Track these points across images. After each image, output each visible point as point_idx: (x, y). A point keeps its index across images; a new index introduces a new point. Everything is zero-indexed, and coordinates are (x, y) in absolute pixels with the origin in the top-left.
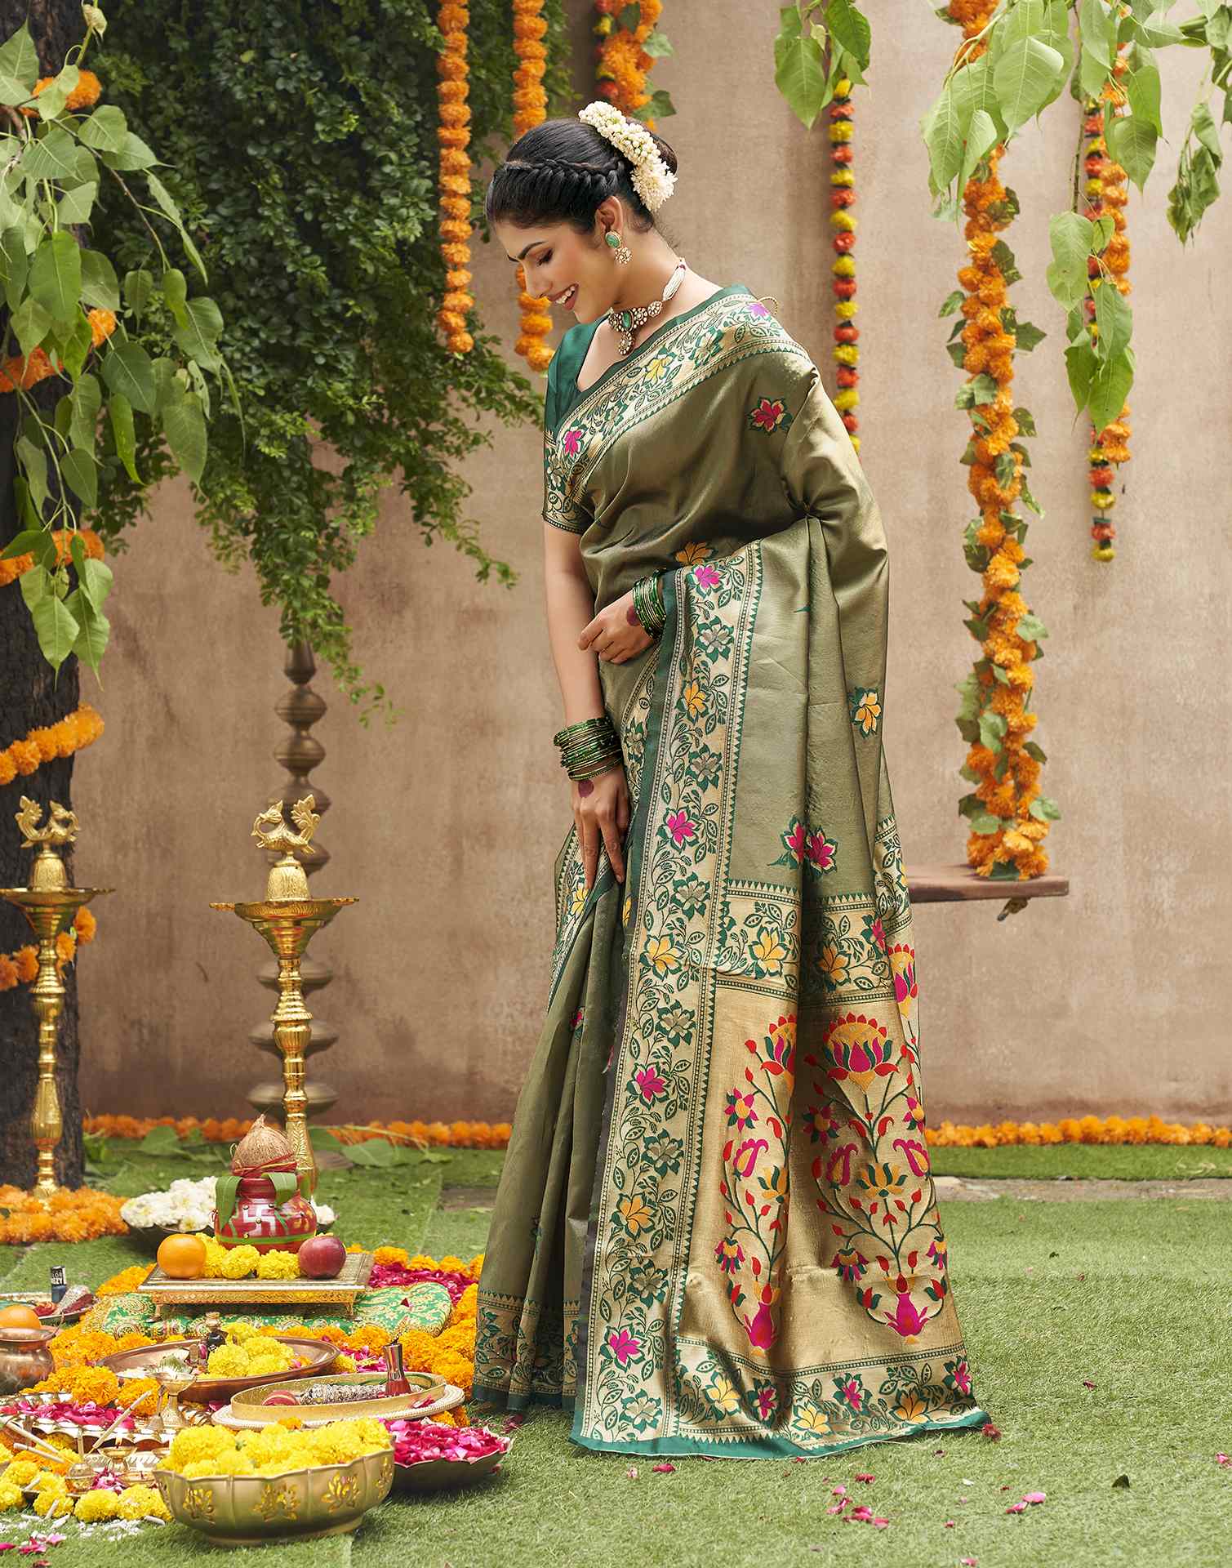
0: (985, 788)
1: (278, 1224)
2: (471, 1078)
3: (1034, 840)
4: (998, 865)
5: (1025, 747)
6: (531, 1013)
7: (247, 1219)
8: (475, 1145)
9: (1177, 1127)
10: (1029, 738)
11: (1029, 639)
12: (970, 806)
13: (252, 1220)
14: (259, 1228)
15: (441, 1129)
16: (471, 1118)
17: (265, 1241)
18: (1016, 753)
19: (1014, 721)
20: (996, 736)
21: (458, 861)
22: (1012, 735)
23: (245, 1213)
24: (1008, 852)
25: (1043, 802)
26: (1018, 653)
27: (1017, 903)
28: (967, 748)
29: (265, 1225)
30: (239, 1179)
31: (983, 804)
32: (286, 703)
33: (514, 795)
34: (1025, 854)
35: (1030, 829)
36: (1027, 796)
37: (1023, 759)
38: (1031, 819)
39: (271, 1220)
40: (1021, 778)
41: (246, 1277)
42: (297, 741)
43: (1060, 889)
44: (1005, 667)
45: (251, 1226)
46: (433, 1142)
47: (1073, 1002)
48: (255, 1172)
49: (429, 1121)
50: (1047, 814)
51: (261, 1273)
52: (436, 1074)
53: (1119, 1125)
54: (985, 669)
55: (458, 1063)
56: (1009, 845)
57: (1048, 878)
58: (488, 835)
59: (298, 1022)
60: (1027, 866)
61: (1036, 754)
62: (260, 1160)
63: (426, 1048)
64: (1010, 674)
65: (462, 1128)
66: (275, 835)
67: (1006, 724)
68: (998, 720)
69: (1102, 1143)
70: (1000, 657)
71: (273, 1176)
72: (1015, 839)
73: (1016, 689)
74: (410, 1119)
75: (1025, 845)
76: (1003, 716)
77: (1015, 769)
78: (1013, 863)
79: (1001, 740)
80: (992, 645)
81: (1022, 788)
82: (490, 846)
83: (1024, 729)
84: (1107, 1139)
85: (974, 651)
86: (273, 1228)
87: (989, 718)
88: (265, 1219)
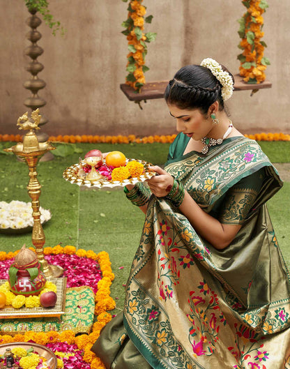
0: (245, 52)
1: (32, 288)
2: (87, 122)
3: (262, 71)
4: (251, 79)
5: (261, 42)
6: (104, 104)
7: (21, 286)
8: (88, 142)
9: (287, 136)
10: (261, 40)
11: (263, 8)
12: (240, 57)
13: (22, 286)
14: (25, 289)
15: (79, 138)
16: (87, 134)
17: (28, 293)
18: (257, 44)
19: (257, 34)
20: (252, 39)
21: (82, 61)
22: (256, 38)
23: (20, 283)
24: (253, 75)
25: (265, 59)
26: (259, 13)
27: (255, 90)
28: (241, 40)
29: (27, 288)
30: (17, 270)
31: (245, 57)
32: (29, 21)
33: (98, 41)
34: (260, 76)
35: (261, 68)
36: (260, 57)
37: (259, 46)
38: (261, 64)
39: (29, 286)
40: (258, 51)
41: (21, 308)
42: (33, 33)
43: (269, 86)
44: (255, 17)
45: (22, 288)
46: (76, 142)
47: (260, 101)
48: (23, 268)
49: (75, 135)
50: (266, 63)
51: (27, 306)
52: (77, 122)
53: (272, 136)
54: (248, 17)
55: (83, 119)
56: (255, 73)
57: (265, 83)
58: (90, 53)
59: (36, 190)
60: (259, 79)
61: (263, 44)
62: (24, 264)
63: (74, 114)
64: (257, 20)
65: (85, 137)
66: (25, 125)
67: (255, 35)
68: (252, 34)
69: (267, 141)
70: (253, 14)
71: (29, 270)
72: (256, 72)
73: (258, 24)
74: (69, 134)
75: (260, 73)
76: (254, 32)
77: (257, 49)
78: (255, 79)
79: (253, 40)
80: (251, 9)
81: (258, 54)
82: (91, 56)
83: (260, 37)
84: (268, 139)
85: (244, 11)
86: (30, 289)
87: (250, 33)
88: (27, 286)
